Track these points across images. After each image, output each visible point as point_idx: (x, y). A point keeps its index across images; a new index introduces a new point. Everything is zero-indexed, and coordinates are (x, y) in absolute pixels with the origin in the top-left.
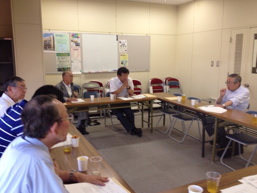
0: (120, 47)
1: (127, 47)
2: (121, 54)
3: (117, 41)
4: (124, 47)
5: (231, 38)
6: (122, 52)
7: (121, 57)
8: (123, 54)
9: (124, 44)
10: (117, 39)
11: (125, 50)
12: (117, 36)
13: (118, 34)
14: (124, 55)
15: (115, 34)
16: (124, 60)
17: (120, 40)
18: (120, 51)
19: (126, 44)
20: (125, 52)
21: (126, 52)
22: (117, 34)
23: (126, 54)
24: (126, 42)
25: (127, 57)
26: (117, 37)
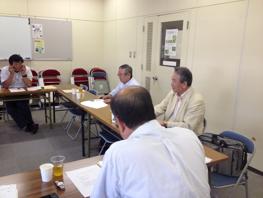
0: (33, 32)
1: (42, 32)
2: (35, 40)
3: (29, 25)
4: (39, 32)
5: (144, 27)
6: (36, 37)
7: (35, 43)
8: (38, 40)
9: (39, 29)
10: (29, 22)
11: (40, 35)
12: (29, 19)
13: (31, 17)
14: (39, 42)
15: (27, 17)
16: (39, 47)
17: (33, 24)
18: (34, 37)
19: (41, 29)
20: (40, 37)
21: (42, 37)
22: (29, 17)
23: (41, 40)
24: (41, 27)
25: (43, 43)
26: (29, 21)
